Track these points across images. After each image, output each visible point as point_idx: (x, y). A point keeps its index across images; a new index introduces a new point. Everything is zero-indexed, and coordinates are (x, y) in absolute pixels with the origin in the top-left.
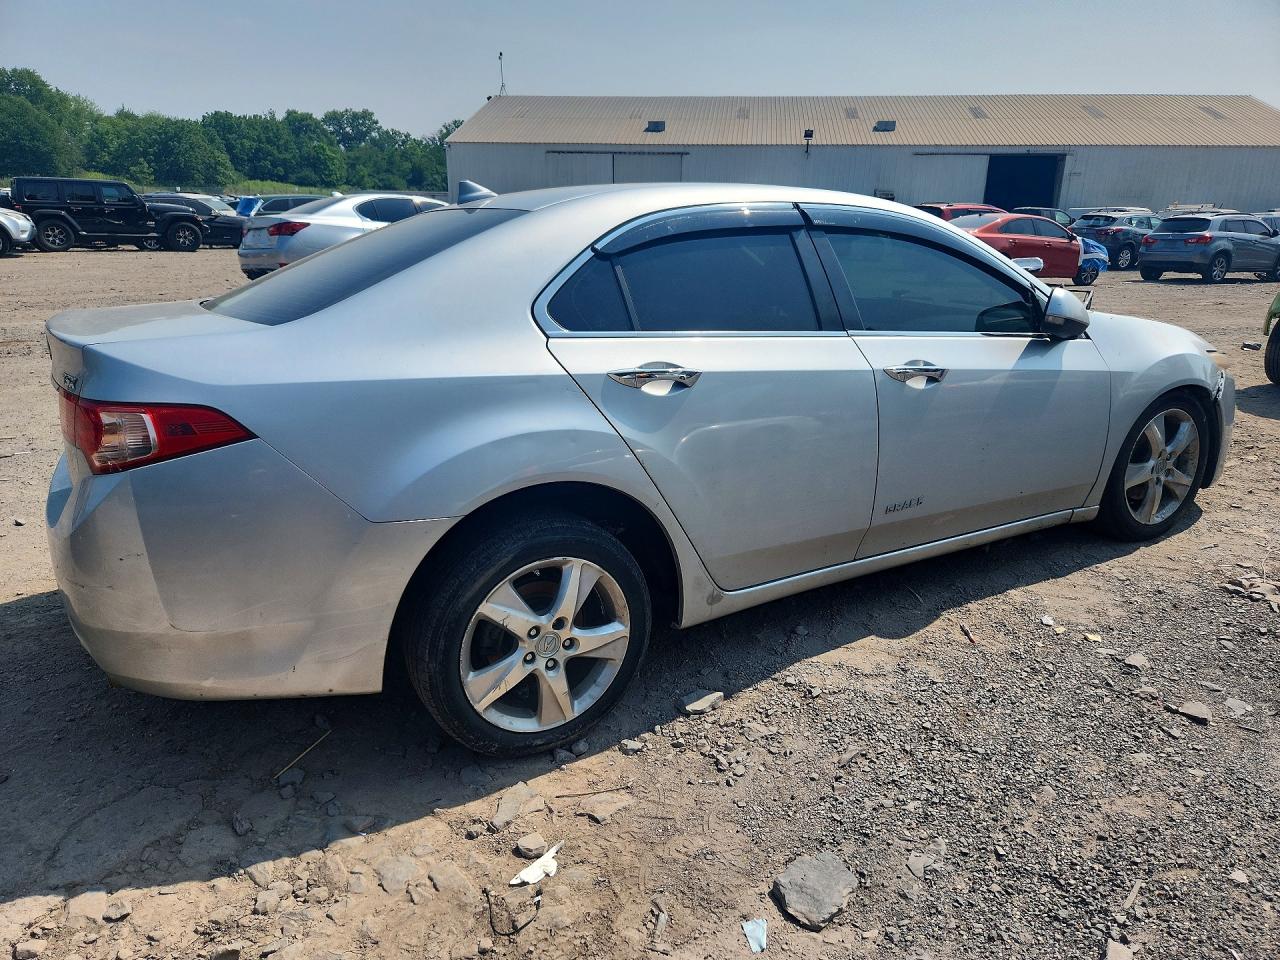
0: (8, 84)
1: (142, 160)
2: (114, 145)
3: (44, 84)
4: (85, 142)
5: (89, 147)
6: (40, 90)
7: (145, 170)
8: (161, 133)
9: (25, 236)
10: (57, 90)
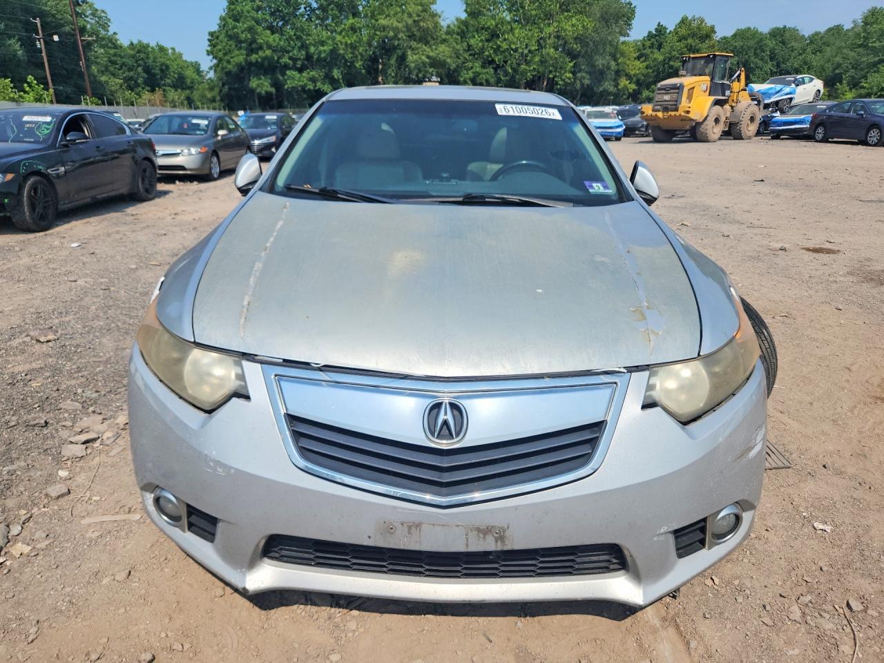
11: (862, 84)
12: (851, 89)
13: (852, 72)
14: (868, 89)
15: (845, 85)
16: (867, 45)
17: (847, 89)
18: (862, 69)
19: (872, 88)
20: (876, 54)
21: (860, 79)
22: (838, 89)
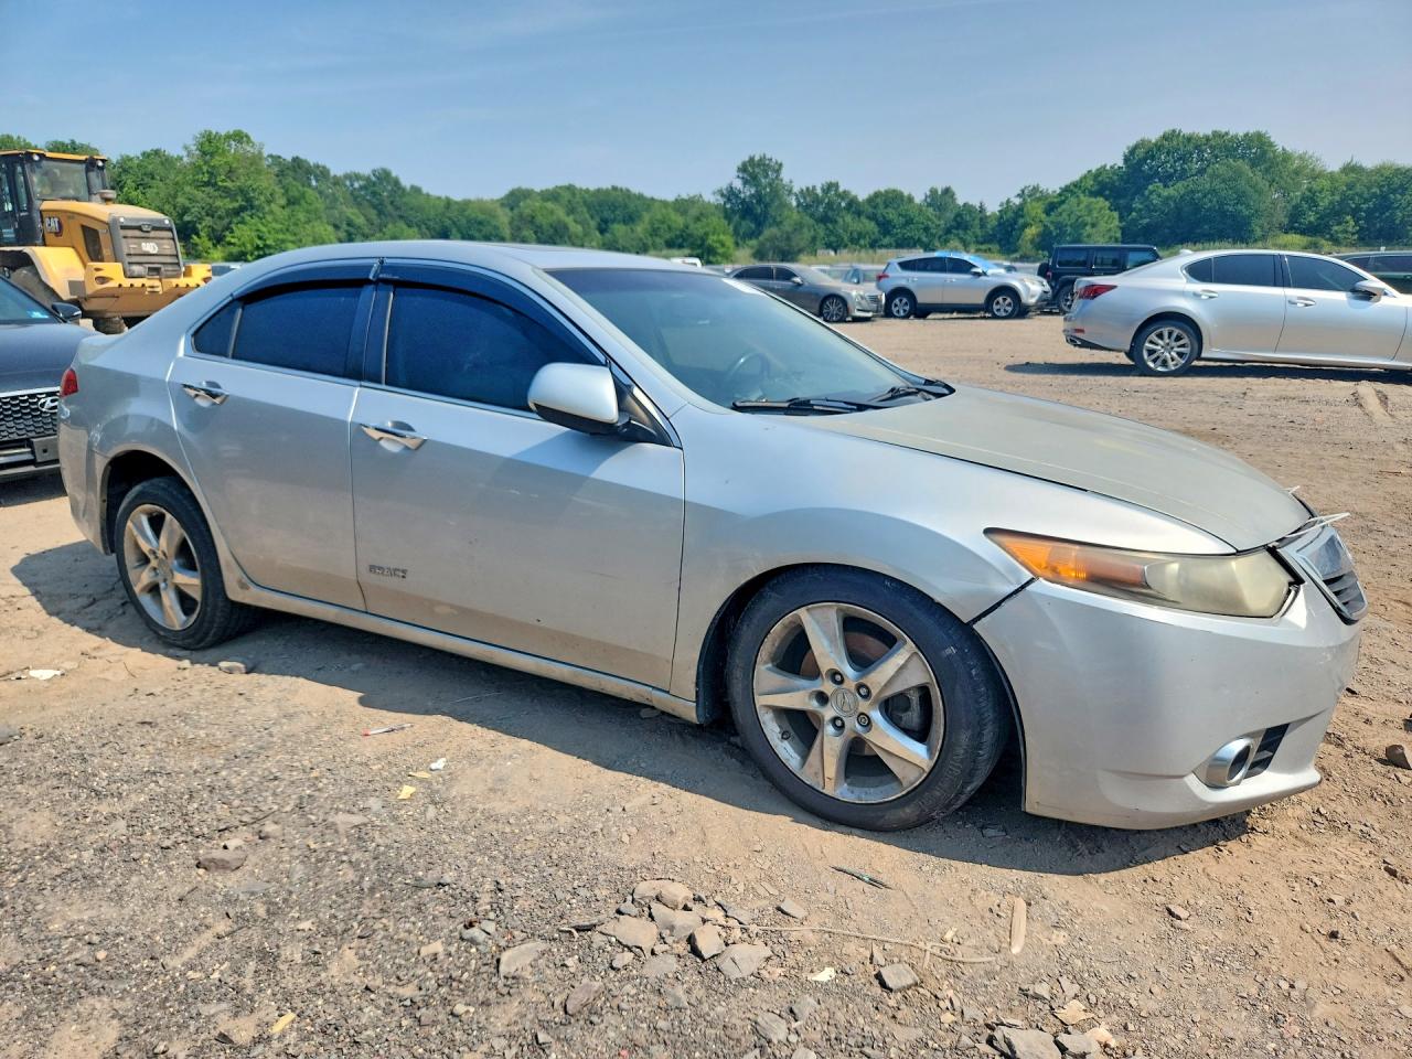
0: (1236, 149)
1: (1348, 218)
2: (1323, 204)
3: (1271, 145)
4: (1294, 203)
5: (1296, 207)
6: (1264, 153)
7: (1350, 229)
8: (1383, 186)
9: (1033, 301)
10: (1283, 149)
11: (228, 239)
12: (215, 245)
13: (208, 221)
14: (240, 246)
15: (206, 239)
16: (216, 183)
17: (210, 244)
18: (220, 218)
19: (244, 244)
20: (234, 199)
21: (223, 231)
22: (196, 245)
